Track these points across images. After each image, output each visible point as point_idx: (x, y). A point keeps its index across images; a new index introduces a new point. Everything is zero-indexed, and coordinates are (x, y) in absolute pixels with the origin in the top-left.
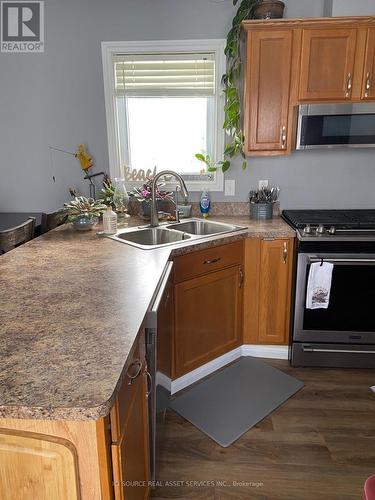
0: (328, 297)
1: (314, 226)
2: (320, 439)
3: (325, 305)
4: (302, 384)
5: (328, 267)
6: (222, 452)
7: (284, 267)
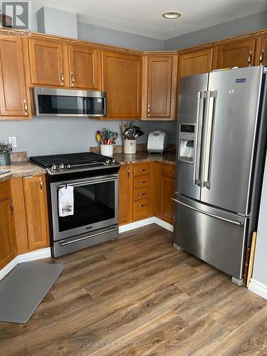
0: (73, 207)
1: (58, 164)
2: (84, 292)
3: (72, 213)
4: (64, 266)
5: (71, 189)
6: (25, 327)
7: (42, 194)
